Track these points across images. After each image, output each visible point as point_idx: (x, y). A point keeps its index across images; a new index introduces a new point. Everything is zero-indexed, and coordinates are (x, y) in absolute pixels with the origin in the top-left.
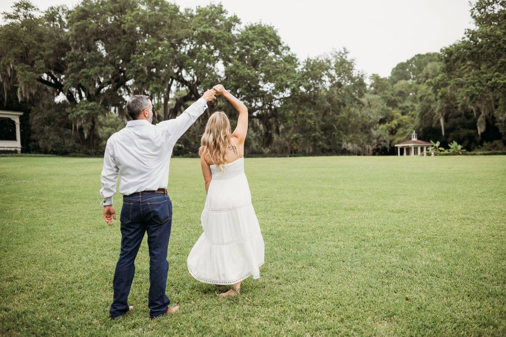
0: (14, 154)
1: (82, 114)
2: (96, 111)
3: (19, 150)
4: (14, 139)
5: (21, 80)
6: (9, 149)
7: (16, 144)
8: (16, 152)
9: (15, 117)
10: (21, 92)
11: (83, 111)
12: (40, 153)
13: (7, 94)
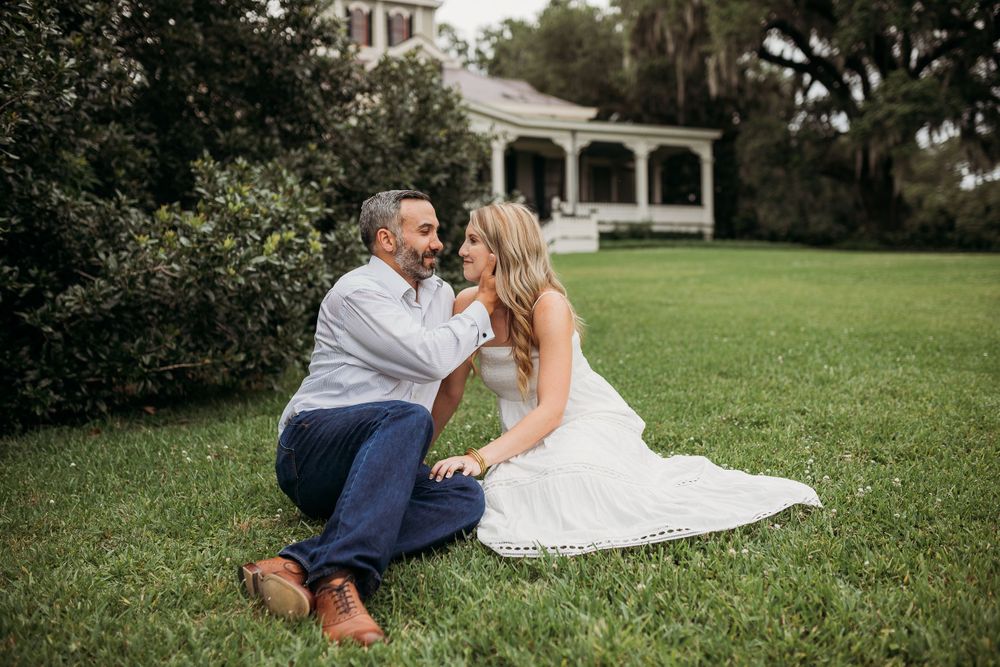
0: (694, 242)
1: (890, 114)
2: (936, 106)
3: (708, 231)
4: (698, 202)
5: (719, 29)
6: (683, 229)
7: (702, 217)
8: (699, 236)
9: (701, 143)
10: (718, 68)
11: (894, 107)
12: (760, 238)
13: (686, 89)
